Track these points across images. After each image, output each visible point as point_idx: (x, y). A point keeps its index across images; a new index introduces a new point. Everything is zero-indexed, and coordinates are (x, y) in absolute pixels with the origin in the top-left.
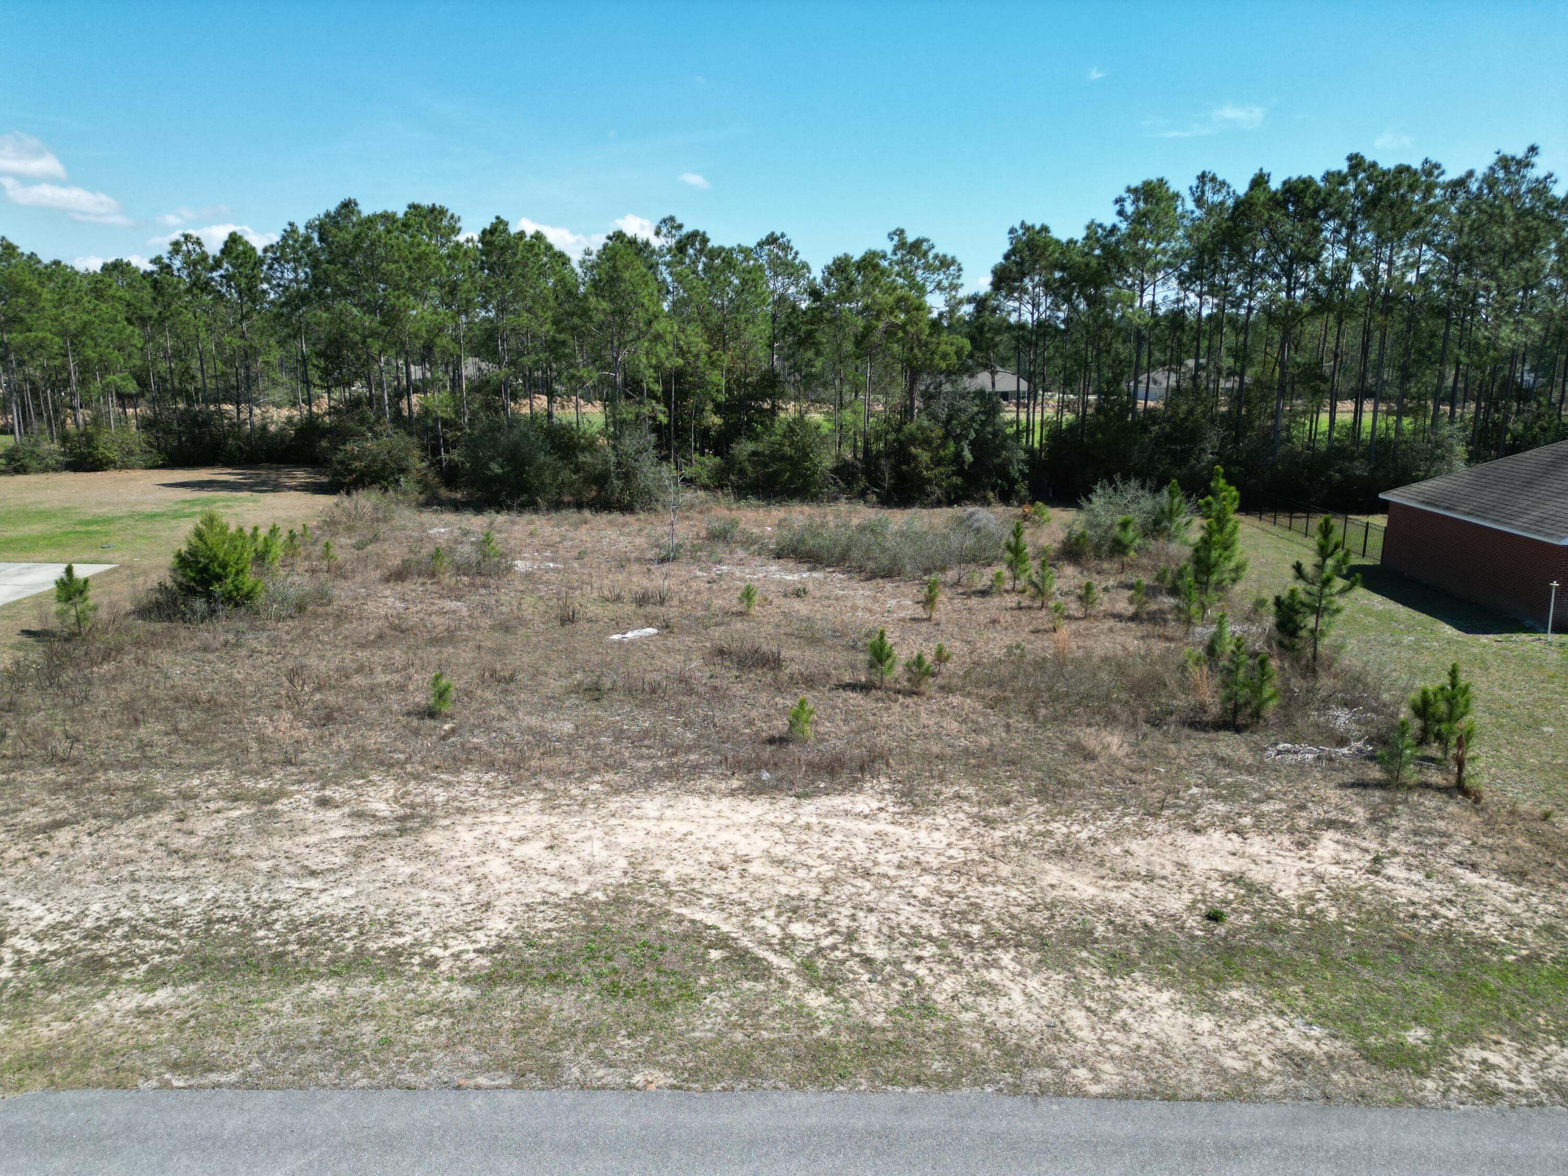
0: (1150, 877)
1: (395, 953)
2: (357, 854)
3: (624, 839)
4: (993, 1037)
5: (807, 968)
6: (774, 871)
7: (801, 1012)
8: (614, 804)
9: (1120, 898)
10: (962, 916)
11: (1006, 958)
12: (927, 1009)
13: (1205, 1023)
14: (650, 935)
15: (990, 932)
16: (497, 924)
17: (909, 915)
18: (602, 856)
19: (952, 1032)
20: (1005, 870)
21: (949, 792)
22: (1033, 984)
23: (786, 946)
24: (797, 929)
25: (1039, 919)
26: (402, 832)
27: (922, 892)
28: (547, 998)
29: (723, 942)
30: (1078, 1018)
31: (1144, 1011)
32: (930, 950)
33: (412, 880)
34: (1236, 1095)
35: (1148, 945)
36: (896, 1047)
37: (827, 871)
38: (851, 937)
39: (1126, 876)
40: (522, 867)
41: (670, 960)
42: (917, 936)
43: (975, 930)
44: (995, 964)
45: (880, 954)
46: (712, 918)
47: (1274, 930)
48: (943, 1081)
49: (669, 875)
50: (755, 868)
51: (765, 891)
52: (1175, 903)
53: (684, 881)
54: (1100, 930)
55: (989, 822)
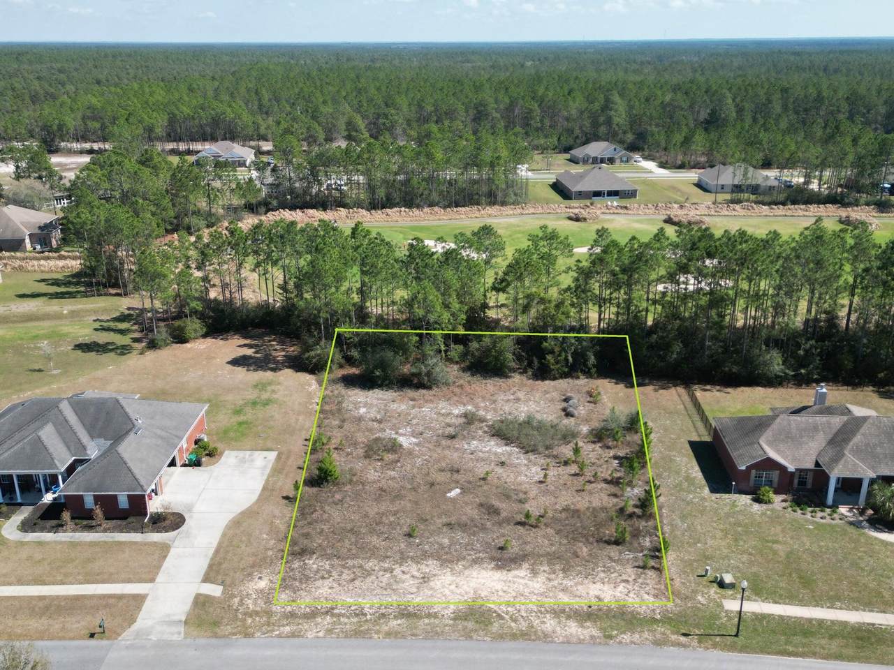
0: (580, 597)
1: (436, 613)
2: (418, 588)
3: (471, 585)
4: (543, 632)
5: (511, 618)
6: (503, 594)
7: (510, 627)
8: (467, 572)
9: (573, 602)
10: (541, 606)
11: (548, 616)
12: (532, 627)
13: (580, 630)
14: (481, 610)
15: (546, 610)
16: (452, 607)
17: (530, 606)
18: (468, 590)
19: (536, 632)
20: (551, 594)
21: (542, 569)
22: (552, 622)
23: (507, 613)
24: (509, 609)
25: (556, 607)
26: (425, 582)
27: (533, 600)
28: (466, 623)
29: (495, 612)
30: (558, 629)
31: (570, 627)
32: (534, 614)
33: (432, 596)
34: (580, 643)
35: (575, 613)
36: (527, 634)
37: (514, 594)
38: (519, 611)
39: (576, 596)
40: (452, 592)
41: (486, 616)
42: (532, 611)
43: (543, 609)
44: (545, 617)
45: (524, 615)
46: (492, 606)
47: (600, 610)
48: (534, 640)
49: (483, 595)
50: (500, 593)
51: (502, 599)
52: (583, 603)
53: (486, 596)
54: (567, 610)
55: (550, 580)
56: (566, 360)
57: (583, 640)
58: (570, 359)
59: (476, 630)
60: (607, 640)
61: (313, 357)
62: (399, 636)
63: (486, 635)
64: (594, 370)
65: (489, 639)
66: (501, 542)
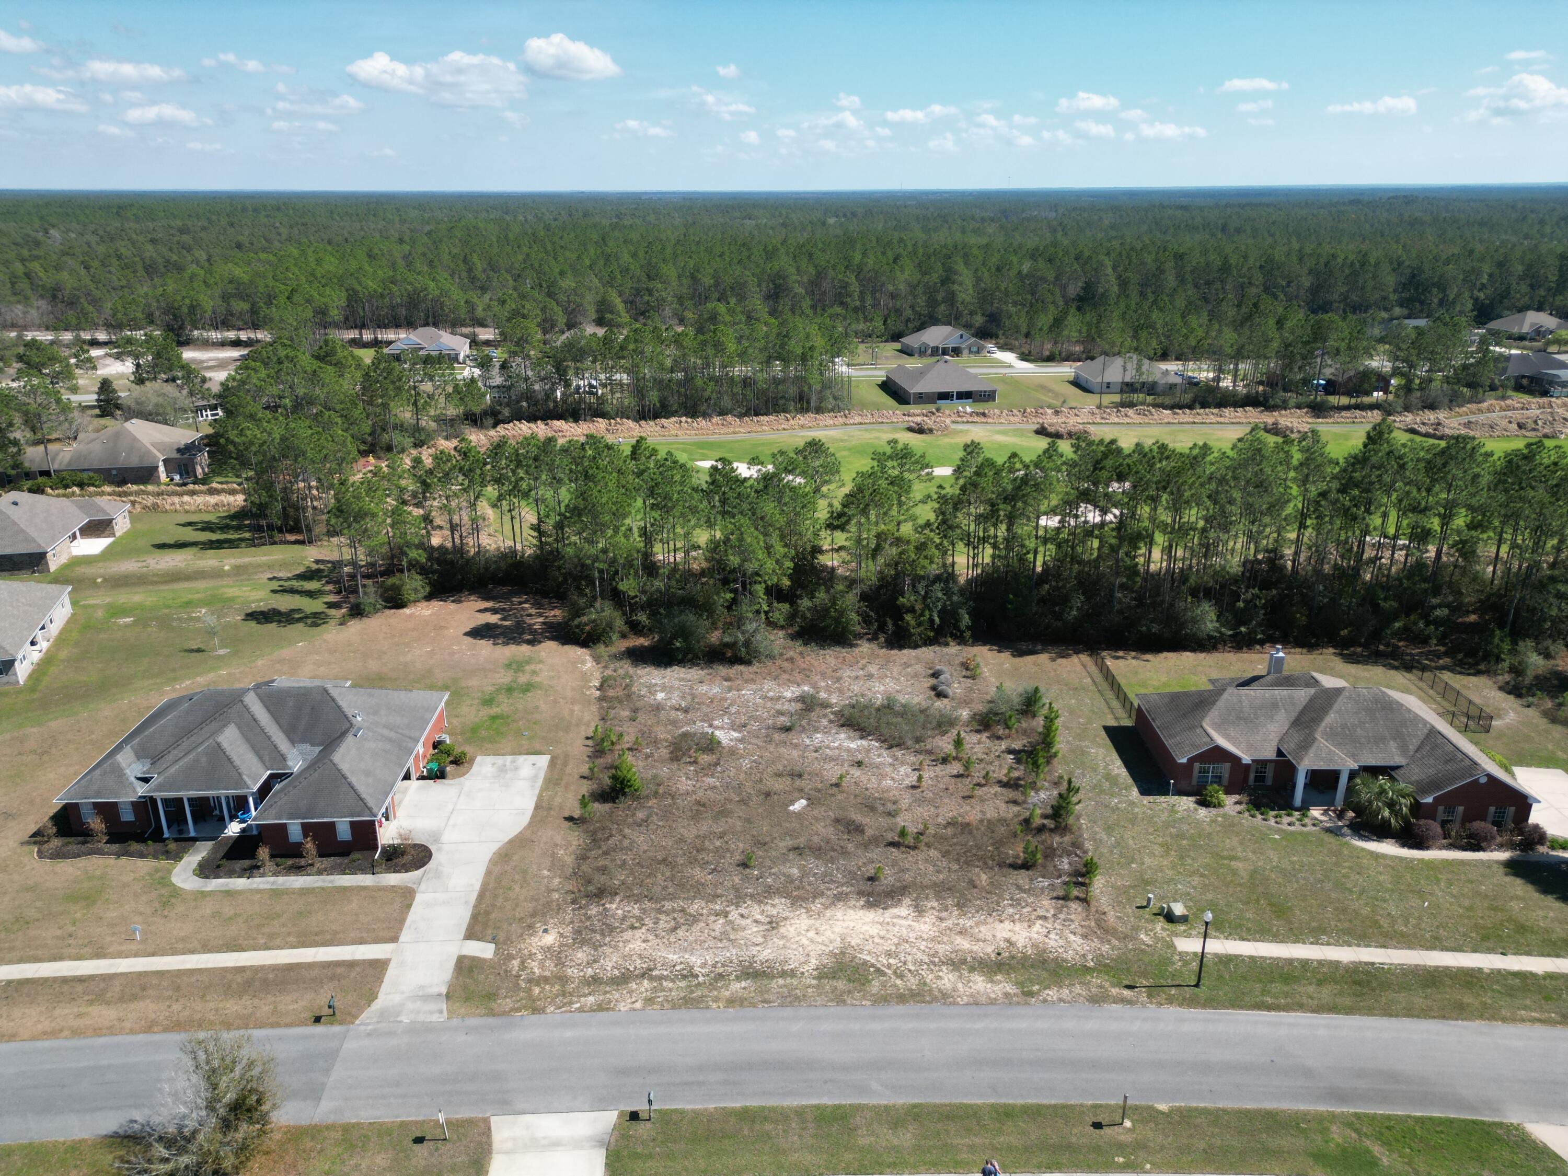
0: (984, 941)
1: (792, 970)
2: (764, 937)
3: (837, 930)
4: (940, 991)
5: (895, 972)
6: (881, 941)
7: (895, 986)
8: (828, 913)
9: (975, 948)
10: (933, 956)
11: (944, 968)
12: (925, 984)
13: (989, 985)
14: (853, 964)
15: (940, 961)
16: (814, 962)
17: (919, 956)
18: (832, 937)
19: (931, 990)
20: (945, 939)
21: (929, 905)
22: (950, 976)
23: (889, 966)
24: (891, 961)
25: (953, 956)
26: (773, 928)
27: (922, 948)
28: (834, 983)
29: (873, 965)
30: (960, 985)
31: (976, 983)
32: (925, 967)
33: (784, 947)
34: (992, 1003)
35: (980, 963)
36: (918, 994)
37: (896, 940)
38: (905, 963)
39: (978, 940)
40: (812, 941)
41: (861, 971)
42: (922, 962)
43: (937, 960)
44: (941, 970)
45: (913, 968)
46: (868, 958)
47: (1013, 957)
48: (929, 1002)
49: (853, 944)
50: (877, 940)
51: (880, 948)
52: (989, 949)
53: (858, 945)
54: (969, 959)
55: (941, 919)
56: (932, 621)
57: (996, 999)
58: (937, 620)
59: (849, 992)
60: (1028, 999)
61: (586, 624)
62: (746, 1003)
63: (864, 998)
64: (968, 634)
65: (868, 1003)
66: (871, 873)
